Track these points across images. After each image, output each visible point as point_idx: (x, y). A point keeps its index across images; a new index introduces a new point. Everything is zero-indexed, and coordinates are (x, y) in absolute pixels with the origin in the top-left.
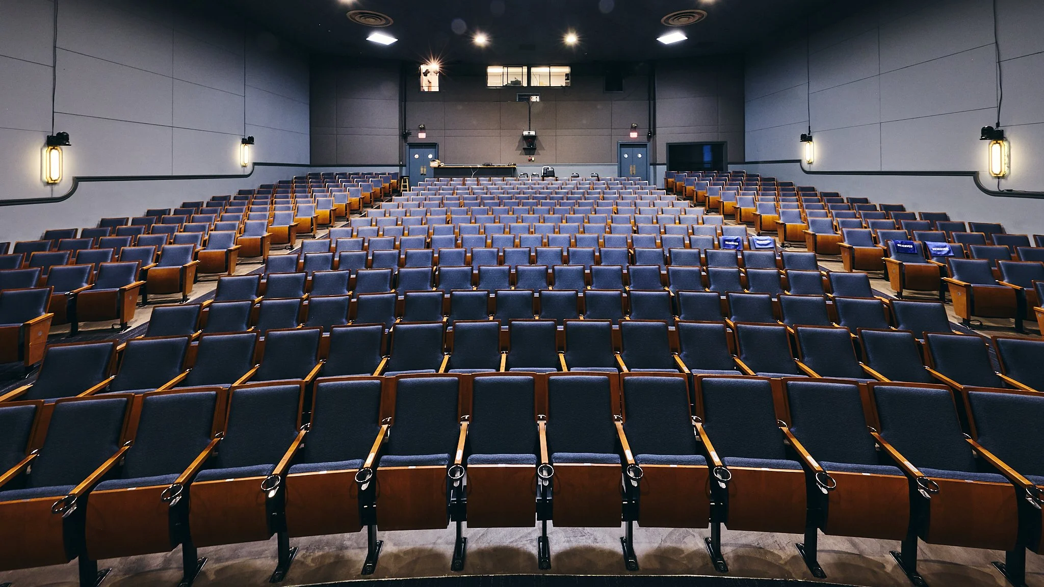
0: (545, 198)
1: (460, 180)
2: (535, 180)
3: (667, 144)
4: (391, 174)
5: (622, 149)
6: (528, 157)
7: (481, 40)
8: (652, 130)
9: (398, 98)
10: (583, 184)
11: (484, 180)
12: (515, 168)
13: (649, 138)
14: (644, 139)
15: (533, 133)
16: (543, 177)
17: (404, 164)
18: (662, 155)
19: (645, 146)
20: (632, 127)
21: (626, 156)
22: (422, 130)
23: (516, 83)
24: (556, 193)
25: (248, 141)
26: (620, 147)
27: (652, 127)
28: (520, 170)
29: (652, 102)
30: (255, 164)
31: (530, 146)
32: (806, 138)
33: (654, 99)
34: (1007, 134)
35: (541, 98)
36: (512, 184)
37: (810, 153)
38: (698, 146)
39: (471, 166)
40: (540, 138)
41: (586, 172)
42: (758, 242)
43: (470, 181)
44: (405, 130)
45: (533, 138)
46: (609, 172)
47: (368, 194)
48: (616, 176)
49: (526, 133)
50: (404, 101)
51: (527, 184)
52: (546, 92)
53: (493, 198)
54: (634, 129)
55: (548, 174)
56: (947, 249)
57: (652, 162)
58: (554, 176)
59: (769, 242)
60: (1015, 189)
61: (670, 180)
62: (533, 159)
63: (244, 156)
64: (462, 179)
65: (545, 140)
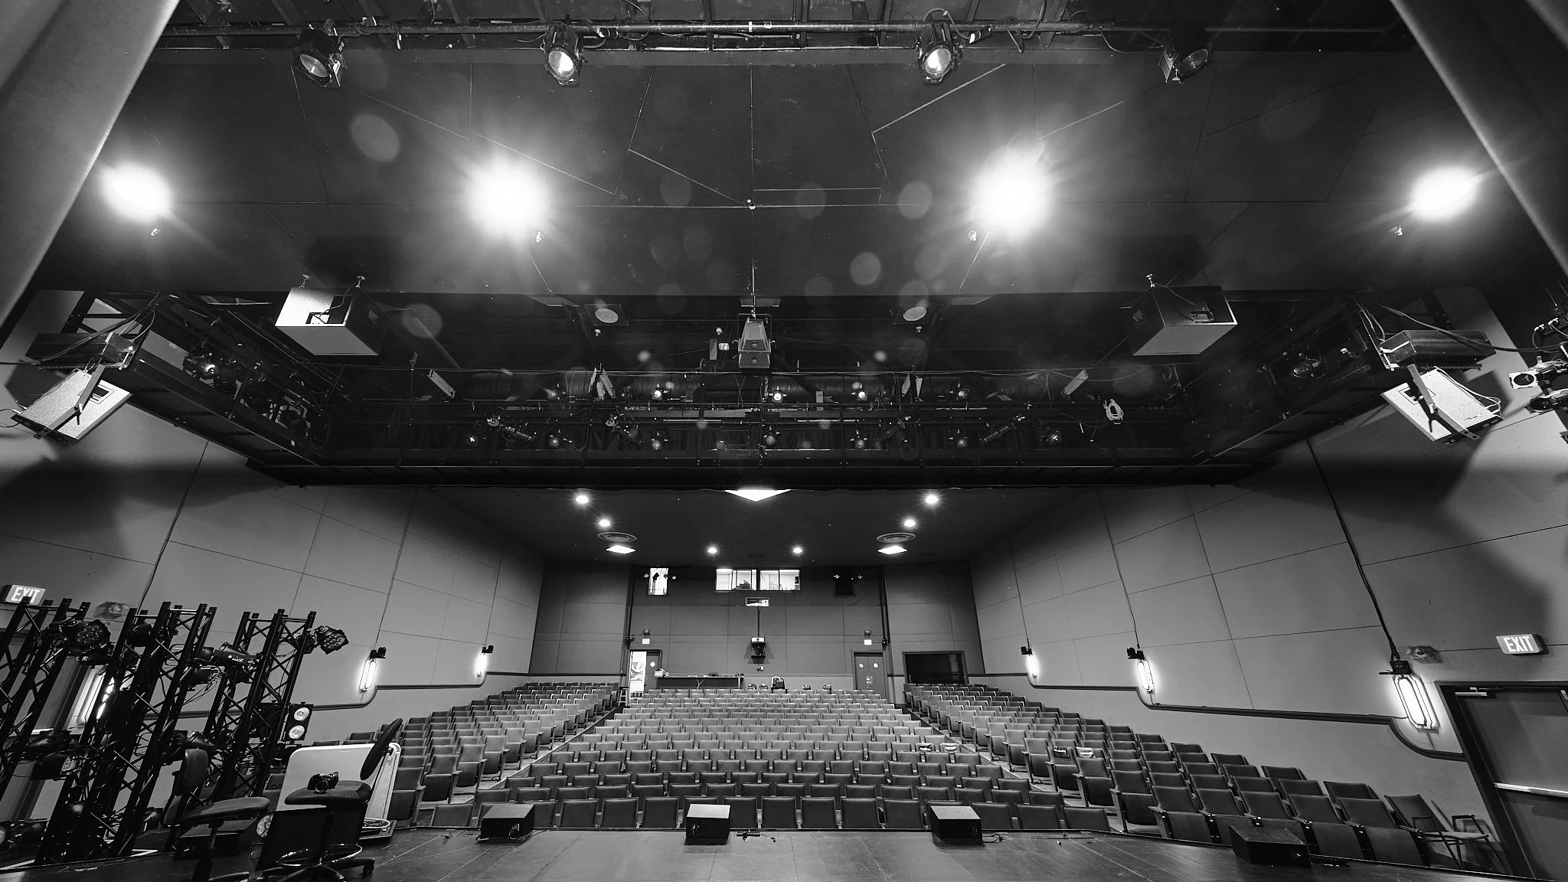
0: (773, 711)
1: (685, 692)
2: (763, 692)
3: (904, 653)
4: (611, 684)
5: (857, 658)
6: (757, 666)
7: (712, 550)
8: (886, 637)
9: (625, 602)
10: (813, 697)
11: (710, 692)
12: (742, 679)
13: (884, 646)
14: (879, 648)
15: (762, 640)
16: (772, 689)
17: (624, 673)
18: (899, 666)
19: (881, 654)
20: (866, 634)
21: (861, 666)
22: (647, 635)
23: (746, 586)
24: (784, 706)
25: (488, 650)
26: (855, 656)
27: (886, 634)
28: (747, 681)
29: (884, 607)
30: (488, 673)
31: (759, 653)
32: (1026, 651)
33: (886, 605)
34: (1145, 654)
35: (770, 603)
36: (740, 696)
37: (1033, 665)
38: (944, 655)
39: (696, 676)
40: (769, 645)
41: (818, 683)
42: (946, 748)
43: (696, 692)
44: (629, 635)
45: (762, 645)
46: (843, 684)
47: (592, 707)
48: (851, 688)
49: (754, 640)
50: (630, 604)
51: (755, 696)
52: (775, 596)
53: (721, 711)
54: (868, 636)
55: (778, 686)
56: (1091, 753)
57: (889, 673)
58: (784, 688)
59: (955, 748)
60: (1162, 703)
61: (908, 693)
62: (762, 669)
63: (481, 664)
64: (687, 690)
65: (774, 649)
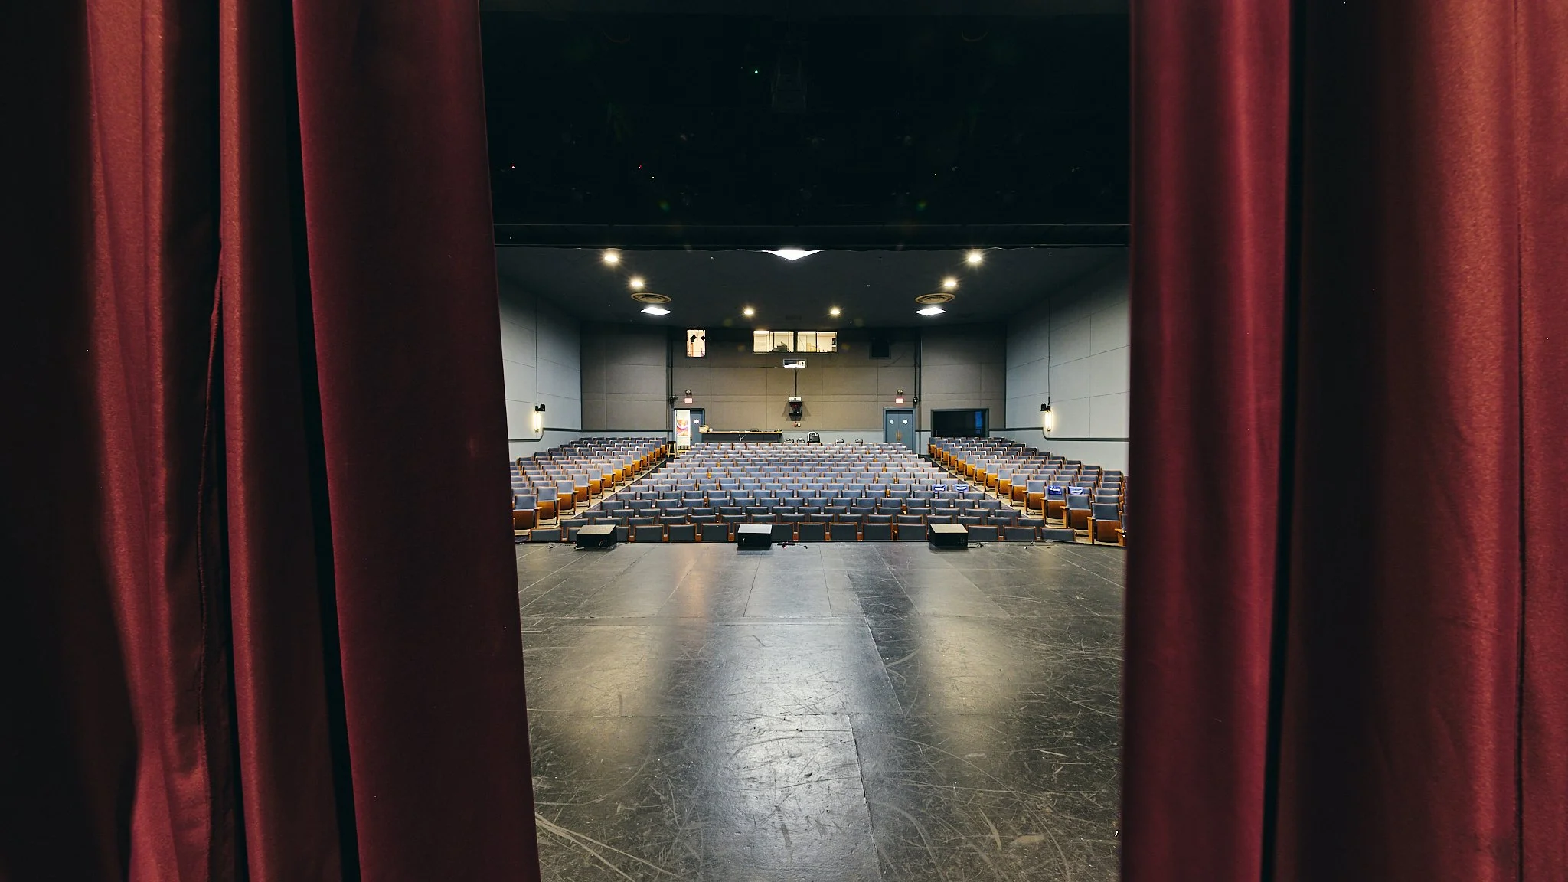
0: (809, 461)
2: (800, 445)
3: (932, 410)
4: (660, 439)
5: (888, 415)
6: (794, 423)
7: (749, 312)
8: (917, 396)
9: (665, 363)
10: (846, 449)
11: (751, 445)
12: (781, 434)
13: (915, 404)
14: (910, 406)
15: (799, 399)
16: (808, 442)
17: (671, 430)
18: (927, 422)
19: (910, 412)
20: (898, 393)
21: (892, 422)
22: (689, 395)
23: (783, 347)
24: (819, 457)
25: (540, 409)
26: (886, 413)
27: (918, 393)
28: (786, 436)
29: (918, 369)
30: (545, 429)
31: (796, 411)
32: (1046, 408)
33: (920, 367)
35: (807, 364)
36: (779, 449)
37: (1049, 421)
38: (970, 413)
39: (738, 432)
40: (805, 404)
41: (851, 437)
42: (958, 488)
43: (738, 446)
44: (672, 395)
45: (800, 404)
46: (875, 438)
47: (644, 458)
48: (881, 442)
49: (792, 399)
50: (670, 366)
51: (793, 449)
52: (812, 357)
53: (762, 460)
54: (900, 395)
55: (814, 439)
56: (1081, 491)
57: (917, 428)
58: (819, 441)
59: (966, 488)
61: (934, 446)
62: (799, 425)
63: (537, 421)
64: (730, 444)
65: (812, 405)
